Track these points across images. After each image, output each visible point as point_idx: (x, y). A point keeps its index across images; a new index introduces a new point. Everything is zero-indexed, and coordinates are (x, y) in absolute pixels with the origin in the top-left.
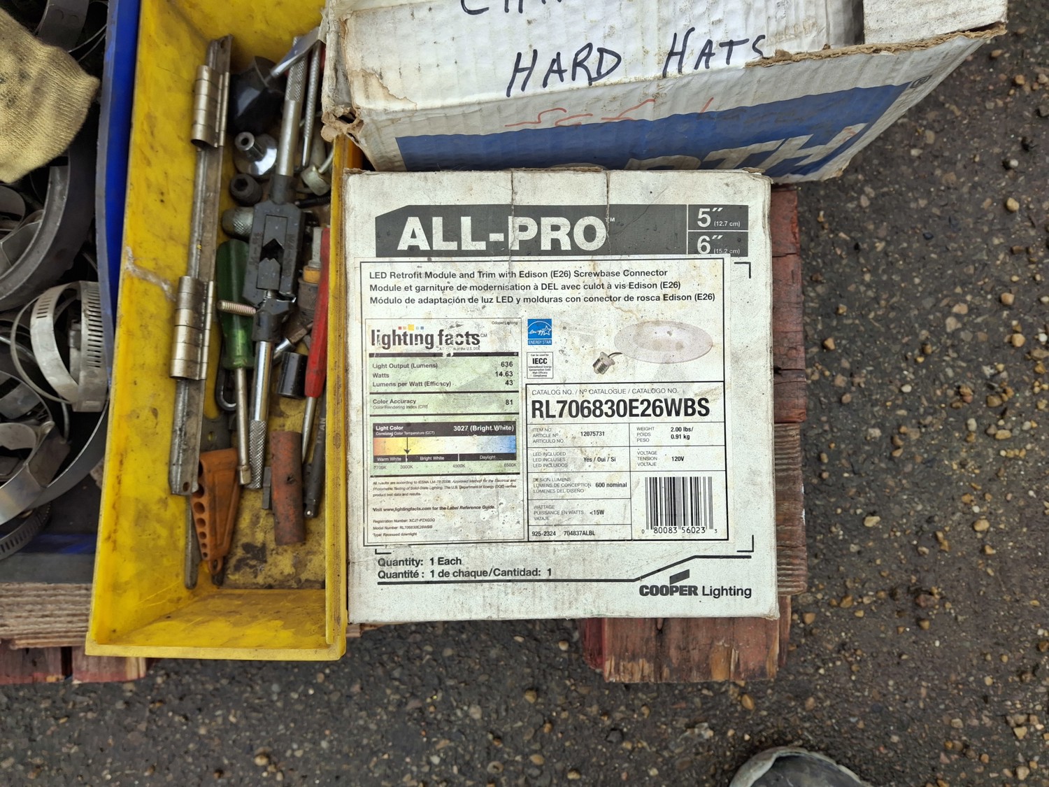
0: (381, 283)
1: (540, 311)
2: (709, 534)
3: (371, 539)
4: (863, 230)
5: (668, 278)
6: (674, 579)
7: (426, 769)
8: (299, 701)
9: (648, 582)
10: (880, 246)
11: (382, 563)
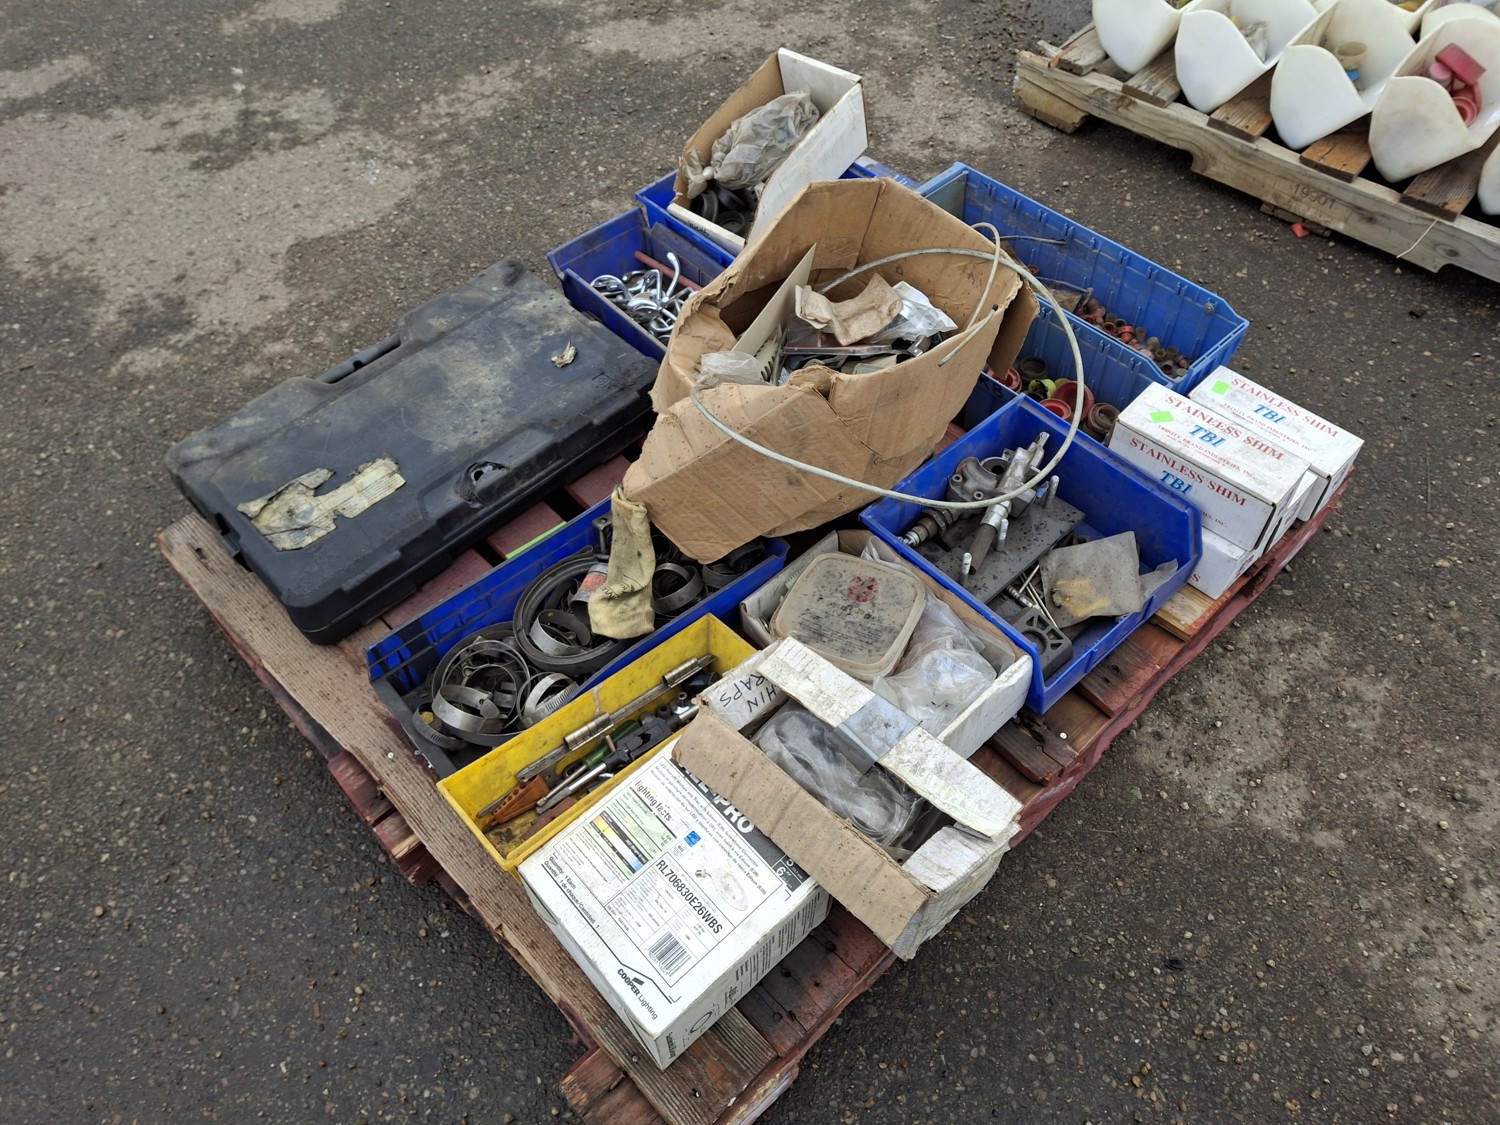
0: (661, 768)
1: (700, 832)
2: (667, 977)
3: (558, 847)
4: (958, 1068)
5: (756, 869)
6: (636, 980)
7: (417, 1093)
8: (411, 982)
9: (626, 970)
10: (960, 1088)
11: (551, 859)
